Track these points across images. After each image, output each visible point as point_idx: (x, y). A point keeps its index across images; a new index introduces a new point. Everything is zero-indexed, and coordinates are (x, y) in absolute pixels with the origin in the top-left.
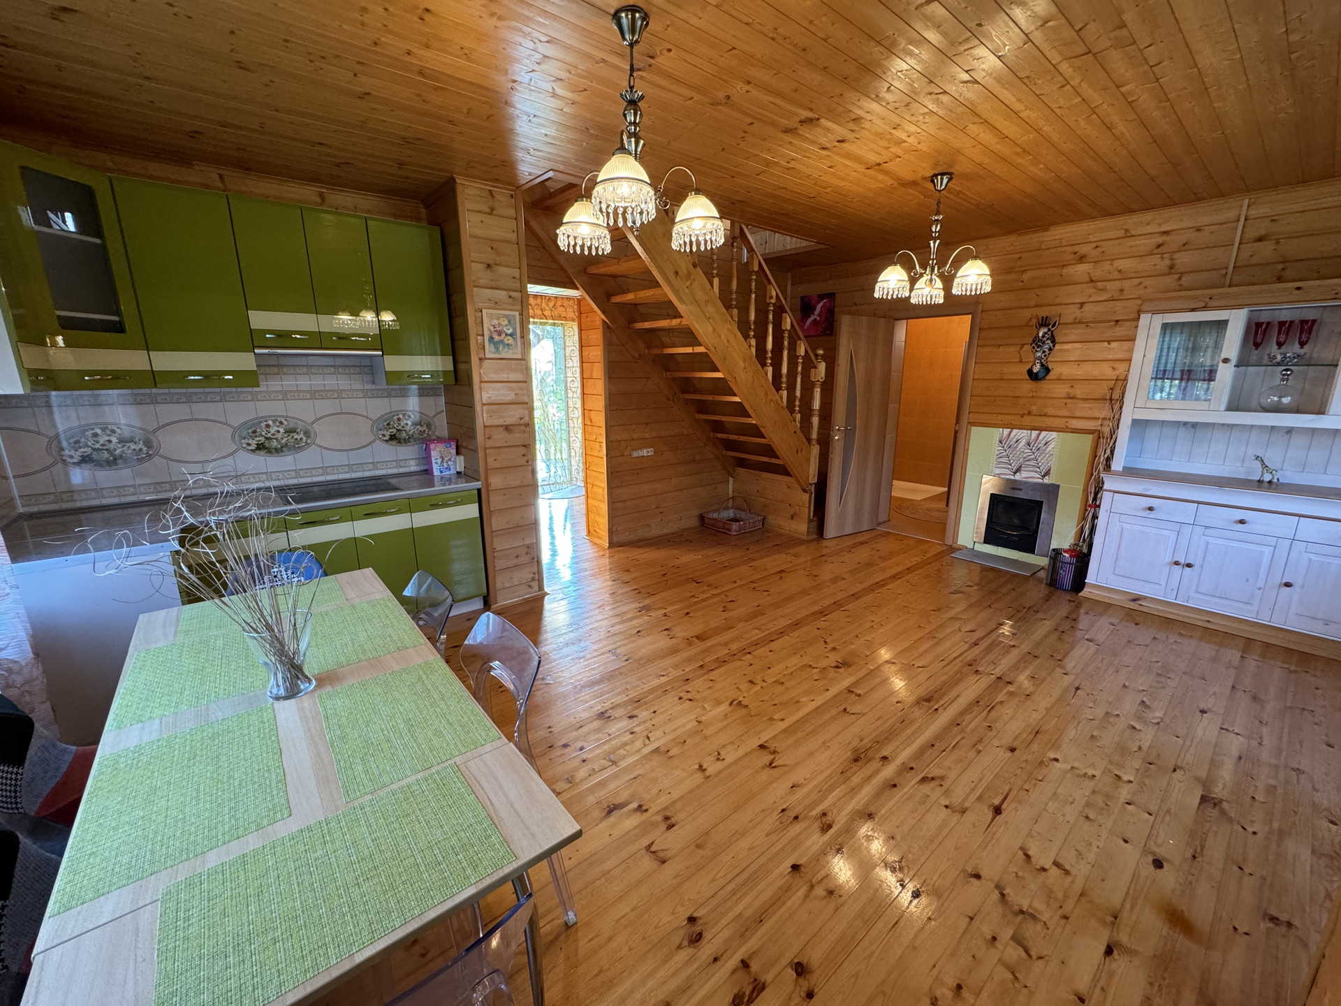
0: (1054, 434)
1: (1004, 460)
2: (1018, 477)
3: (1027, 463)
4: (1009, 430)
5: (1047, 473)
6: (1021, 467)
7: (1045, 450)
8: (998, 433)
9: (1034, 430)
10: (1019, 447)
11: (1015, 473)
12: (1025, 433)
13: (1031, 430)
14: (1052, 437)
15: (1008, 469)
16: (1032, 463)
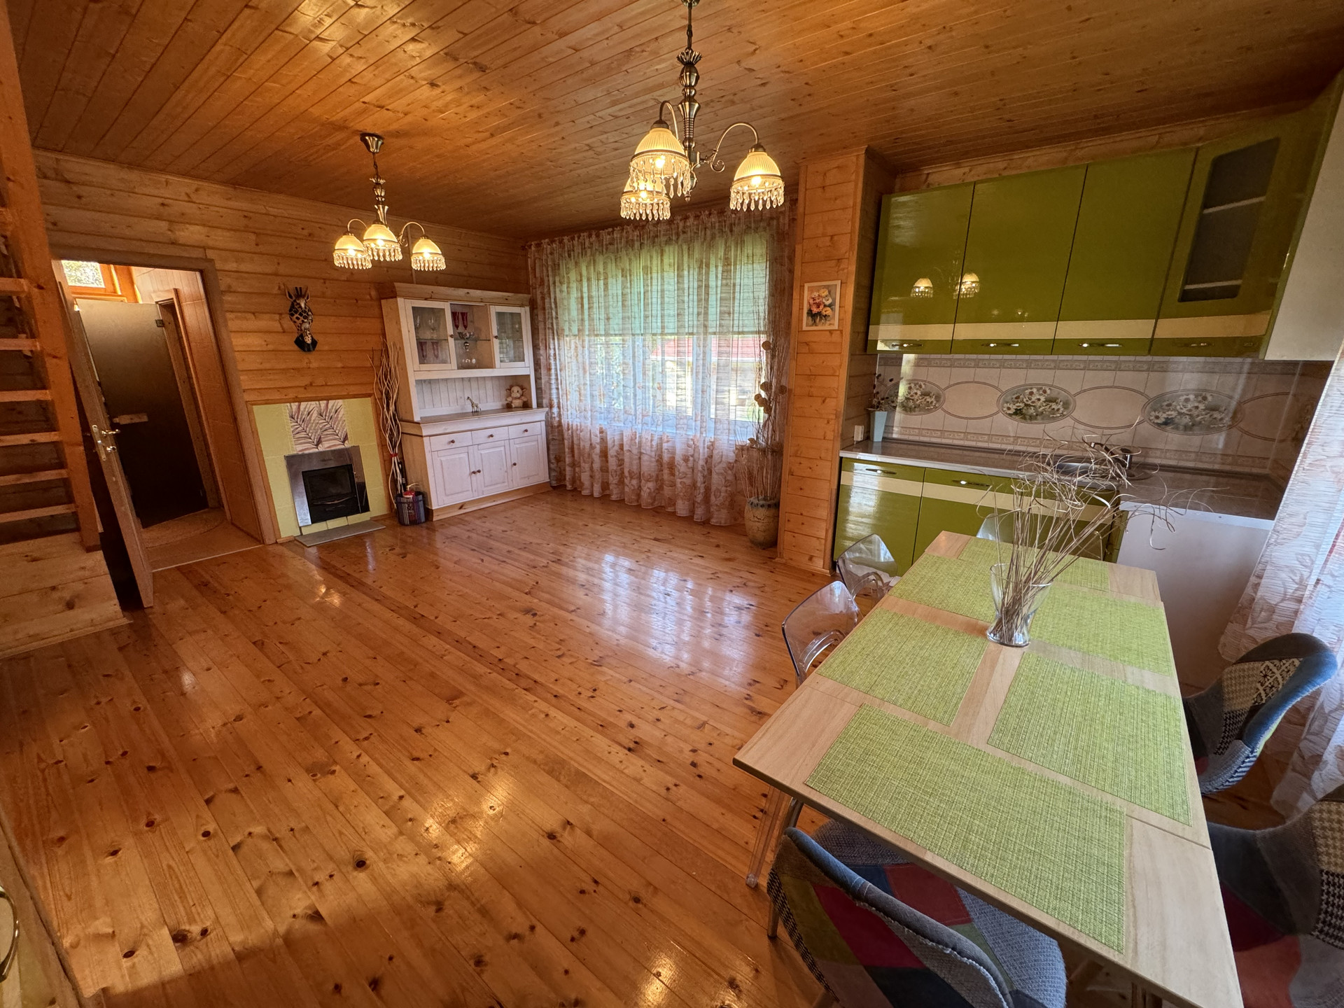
0: (340, 402)
1: (303, 435)
2: (321, 448)
3: (326, 433)
4: (297, 404)
5: (346, 438)
6: (320, 438)
7: (337, 417)
8: (286, 409)
9: (322, 400)
10: (313, 419)
11: (317, 445)
12: (313, 404)
13: (319, 400)
14: (339, 405)
15: (309, 443)
16: (330, 431)
